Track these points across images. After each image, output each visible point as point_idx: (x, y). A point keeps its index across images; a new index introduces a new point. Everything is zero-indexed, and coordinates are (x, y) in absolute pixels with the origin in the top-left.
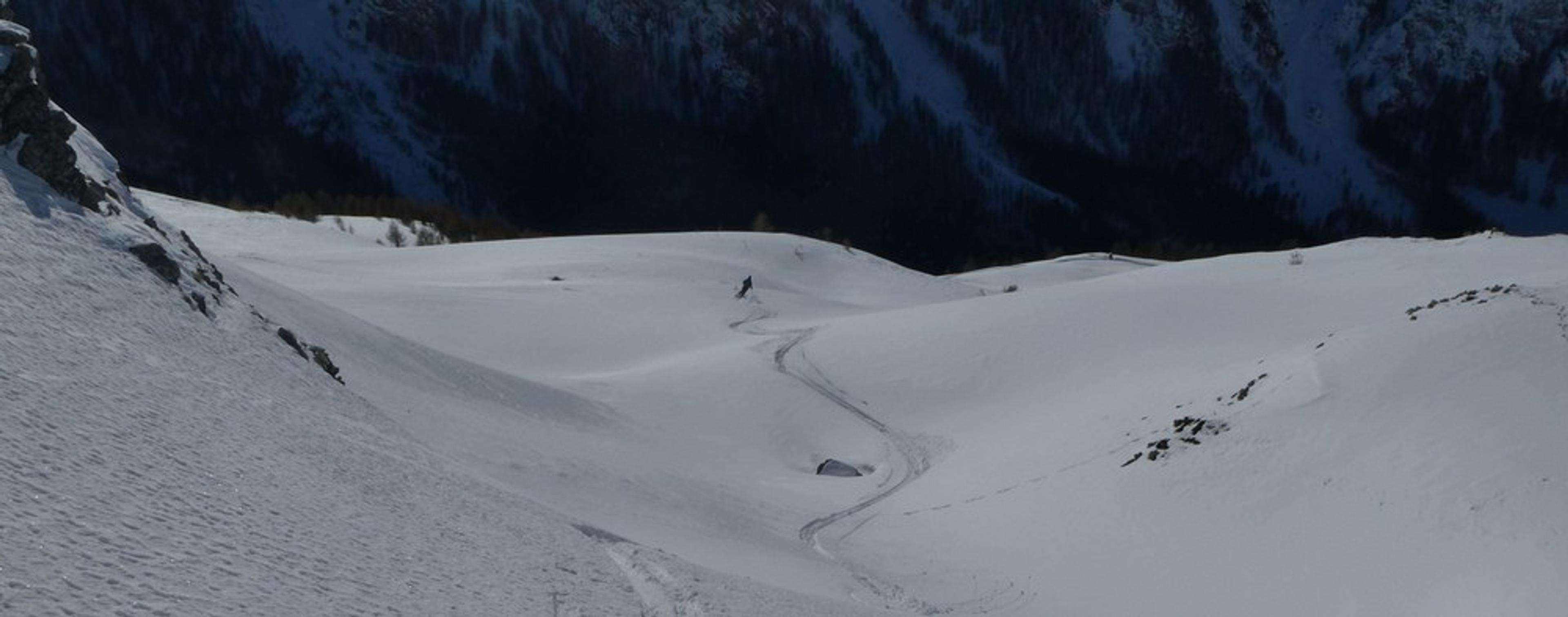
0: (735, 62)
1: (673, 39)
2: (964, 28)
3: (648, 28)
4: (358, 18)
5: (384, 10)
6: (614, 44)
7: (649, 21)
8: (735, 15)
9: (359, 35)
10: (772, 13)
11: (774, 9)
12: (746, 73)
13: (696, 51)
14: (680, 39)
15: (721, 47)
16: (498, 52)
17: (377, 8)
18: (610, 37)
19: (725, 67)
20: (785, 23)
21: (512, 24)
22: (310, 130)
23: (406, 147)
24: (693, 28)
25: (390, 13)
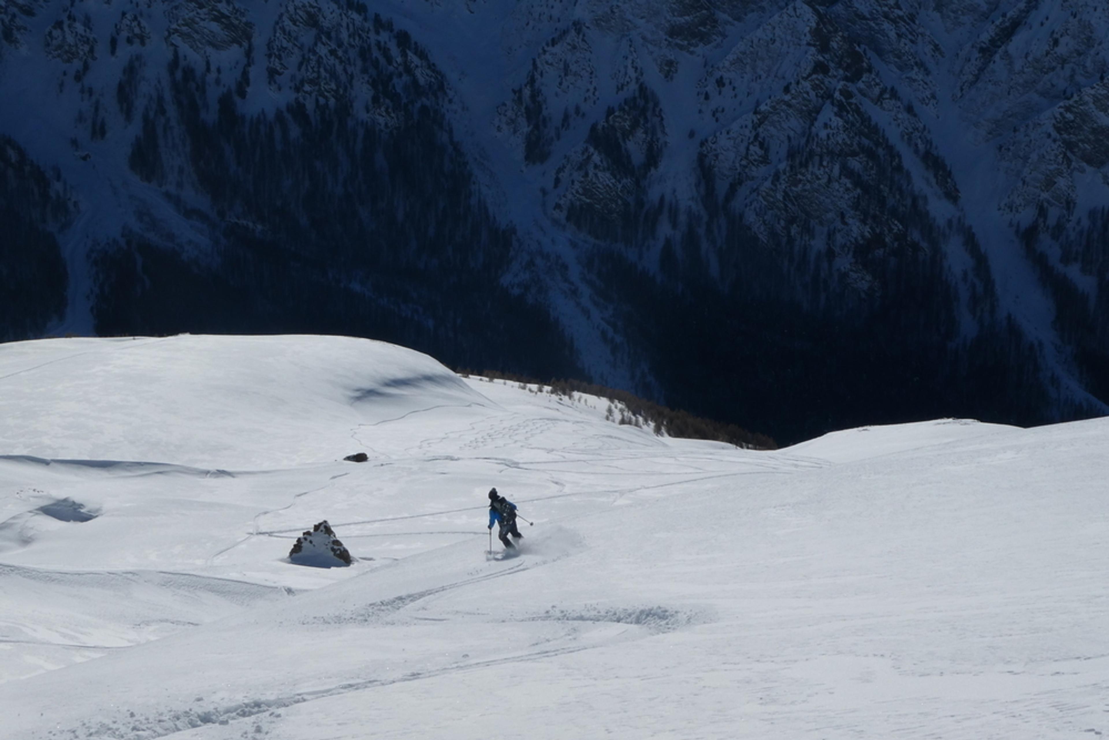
0: (861, 267)
1: (812, 243)
2: (1066, 259)
3: (793, 232)
4: (562, 202)
5: (583, 198)
6: (763, 242)
7: (795, 225)
8: (867, 229)
9: (561, 216)
10: (899, 230)
11: (901, 227)
12: (868, 278)
13: (830, 254)
14: (818, 244)
15: (851, 253)
16: (668, 241)
17: (578, 196)
18: (760, 236)
19: (852, 270)
20: (909, 239)
21: (683, 218)
22: (516, 291)
23: (586, 312)
24: (830, 235)
25: (588, 201)
